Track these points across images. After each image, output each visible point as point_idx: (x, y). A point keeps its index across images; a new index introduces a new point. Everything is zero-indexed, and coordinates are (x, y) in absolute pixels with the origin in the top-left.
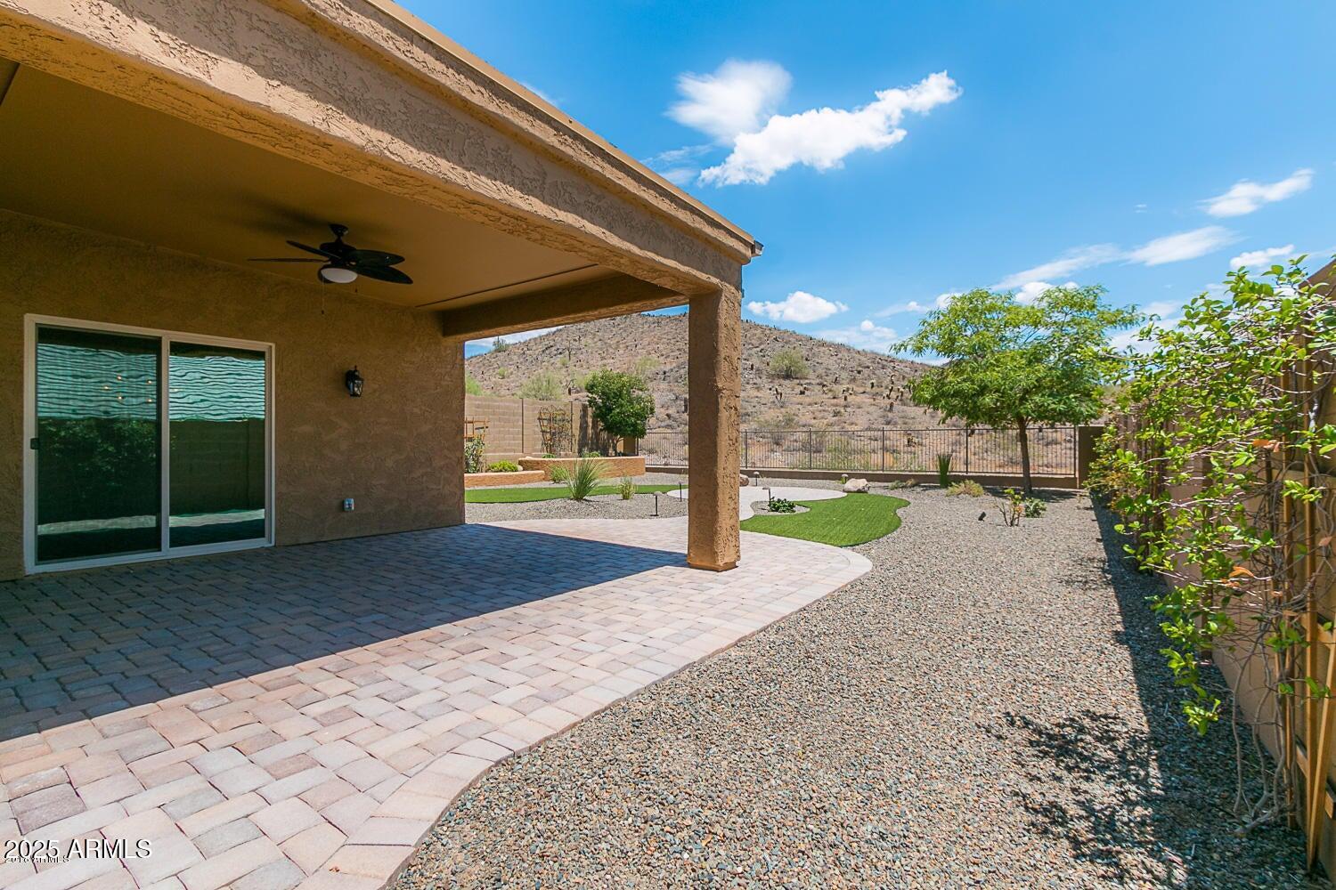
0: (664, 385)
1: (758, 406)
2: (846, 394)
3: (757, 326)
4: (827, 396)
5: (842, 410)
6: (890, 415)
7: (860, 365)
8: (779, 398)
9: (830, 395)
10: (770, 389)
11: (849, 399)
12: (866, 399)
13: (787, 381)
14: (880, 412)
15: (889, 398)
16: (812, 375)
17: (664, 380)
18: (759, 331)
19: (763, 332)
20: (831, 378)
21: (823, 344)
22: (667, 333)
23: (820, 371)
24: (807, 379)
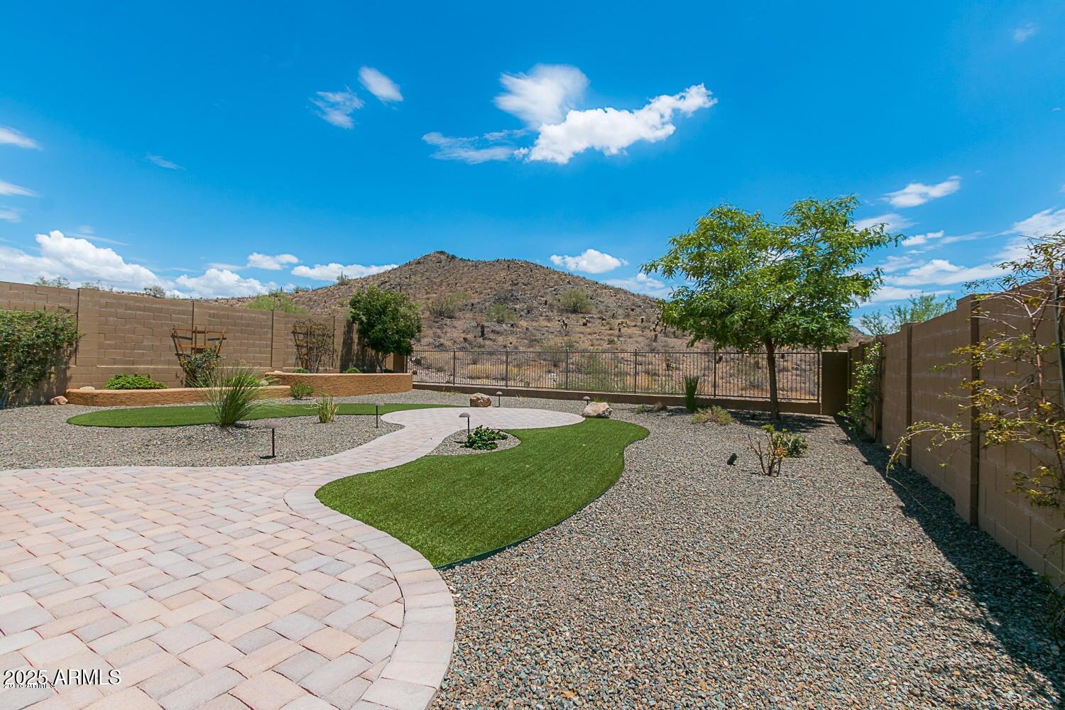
0: (469, 315)
1: (547, 334)
2: (620, 326)
3: (555, 272)
4: (604, 328)
5: (616, 339)
6: (654, 344)
7: (633, 304)
8: (564, 327)
9: (607, 327)
10: (559, 321)
11: (622, 331)
12: (636, 331)
13: (574, 315)
14: (647, 342)
15: (655, 331)
16: (594, 311)
17: (471, 310)
18: (556, 276)
19: (559, 277)
20: (609, 314)
21: (606, 287)
22: (482, 275)
23: (602, 307)
24: (590, 314)
